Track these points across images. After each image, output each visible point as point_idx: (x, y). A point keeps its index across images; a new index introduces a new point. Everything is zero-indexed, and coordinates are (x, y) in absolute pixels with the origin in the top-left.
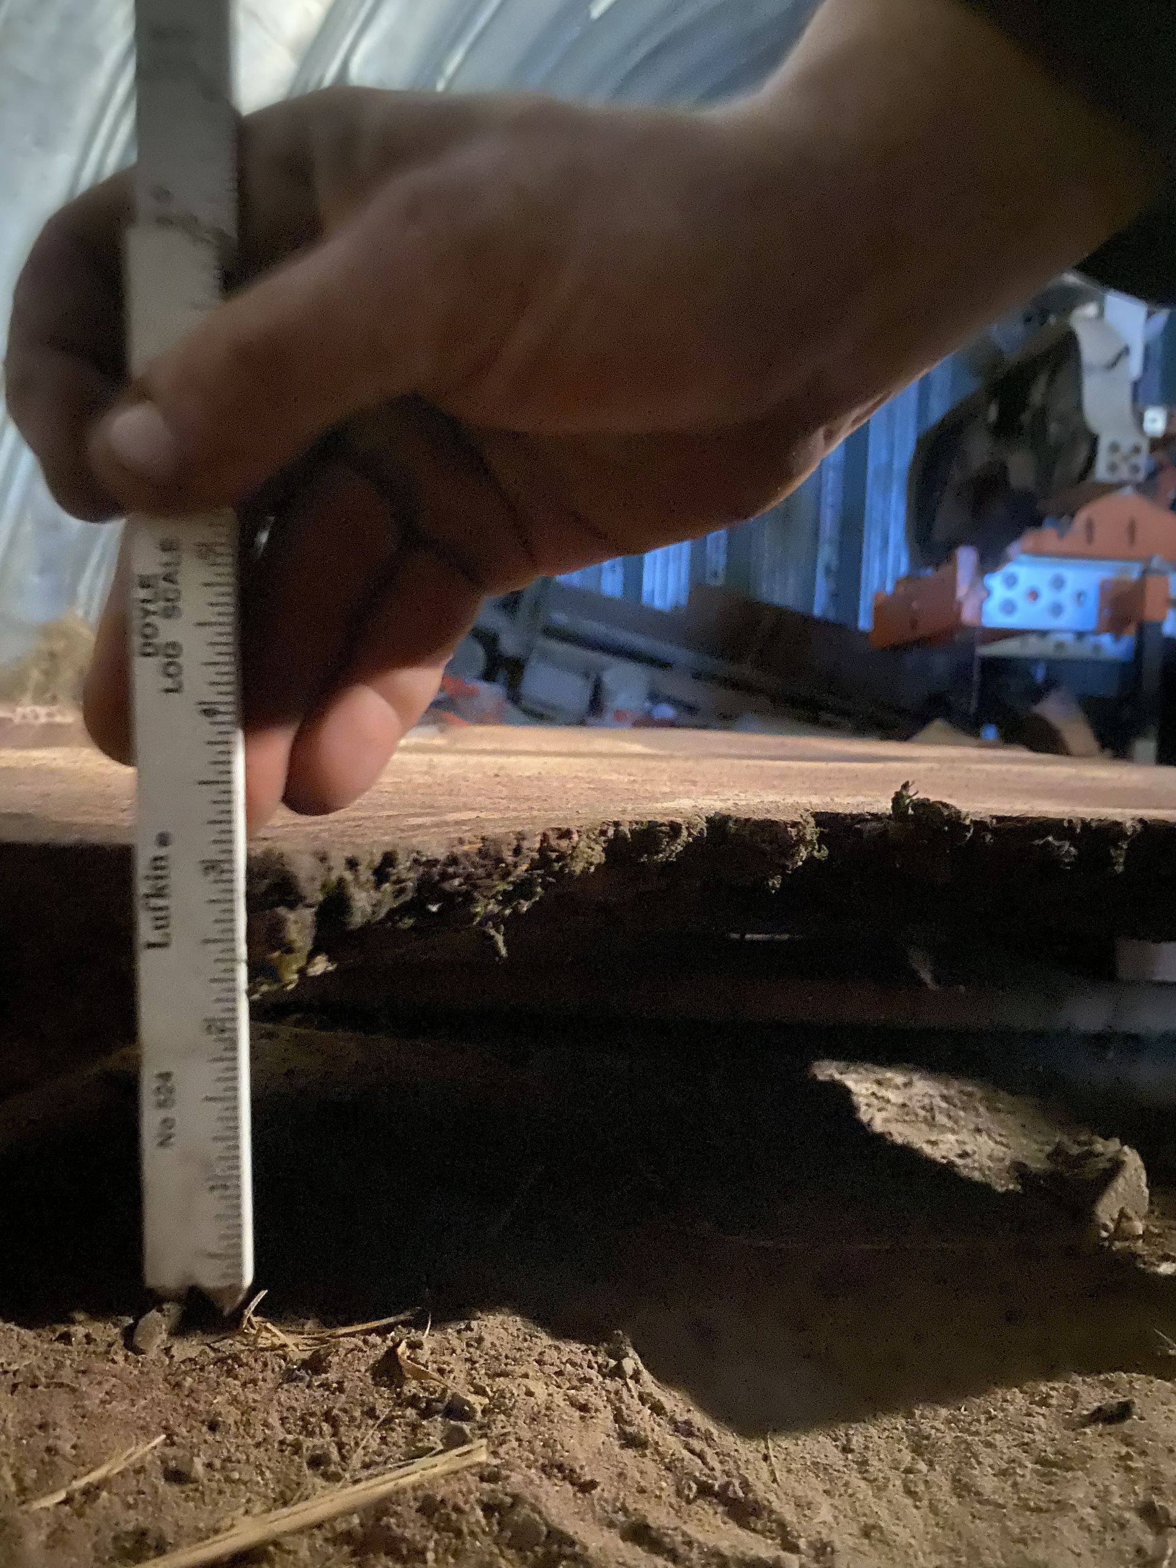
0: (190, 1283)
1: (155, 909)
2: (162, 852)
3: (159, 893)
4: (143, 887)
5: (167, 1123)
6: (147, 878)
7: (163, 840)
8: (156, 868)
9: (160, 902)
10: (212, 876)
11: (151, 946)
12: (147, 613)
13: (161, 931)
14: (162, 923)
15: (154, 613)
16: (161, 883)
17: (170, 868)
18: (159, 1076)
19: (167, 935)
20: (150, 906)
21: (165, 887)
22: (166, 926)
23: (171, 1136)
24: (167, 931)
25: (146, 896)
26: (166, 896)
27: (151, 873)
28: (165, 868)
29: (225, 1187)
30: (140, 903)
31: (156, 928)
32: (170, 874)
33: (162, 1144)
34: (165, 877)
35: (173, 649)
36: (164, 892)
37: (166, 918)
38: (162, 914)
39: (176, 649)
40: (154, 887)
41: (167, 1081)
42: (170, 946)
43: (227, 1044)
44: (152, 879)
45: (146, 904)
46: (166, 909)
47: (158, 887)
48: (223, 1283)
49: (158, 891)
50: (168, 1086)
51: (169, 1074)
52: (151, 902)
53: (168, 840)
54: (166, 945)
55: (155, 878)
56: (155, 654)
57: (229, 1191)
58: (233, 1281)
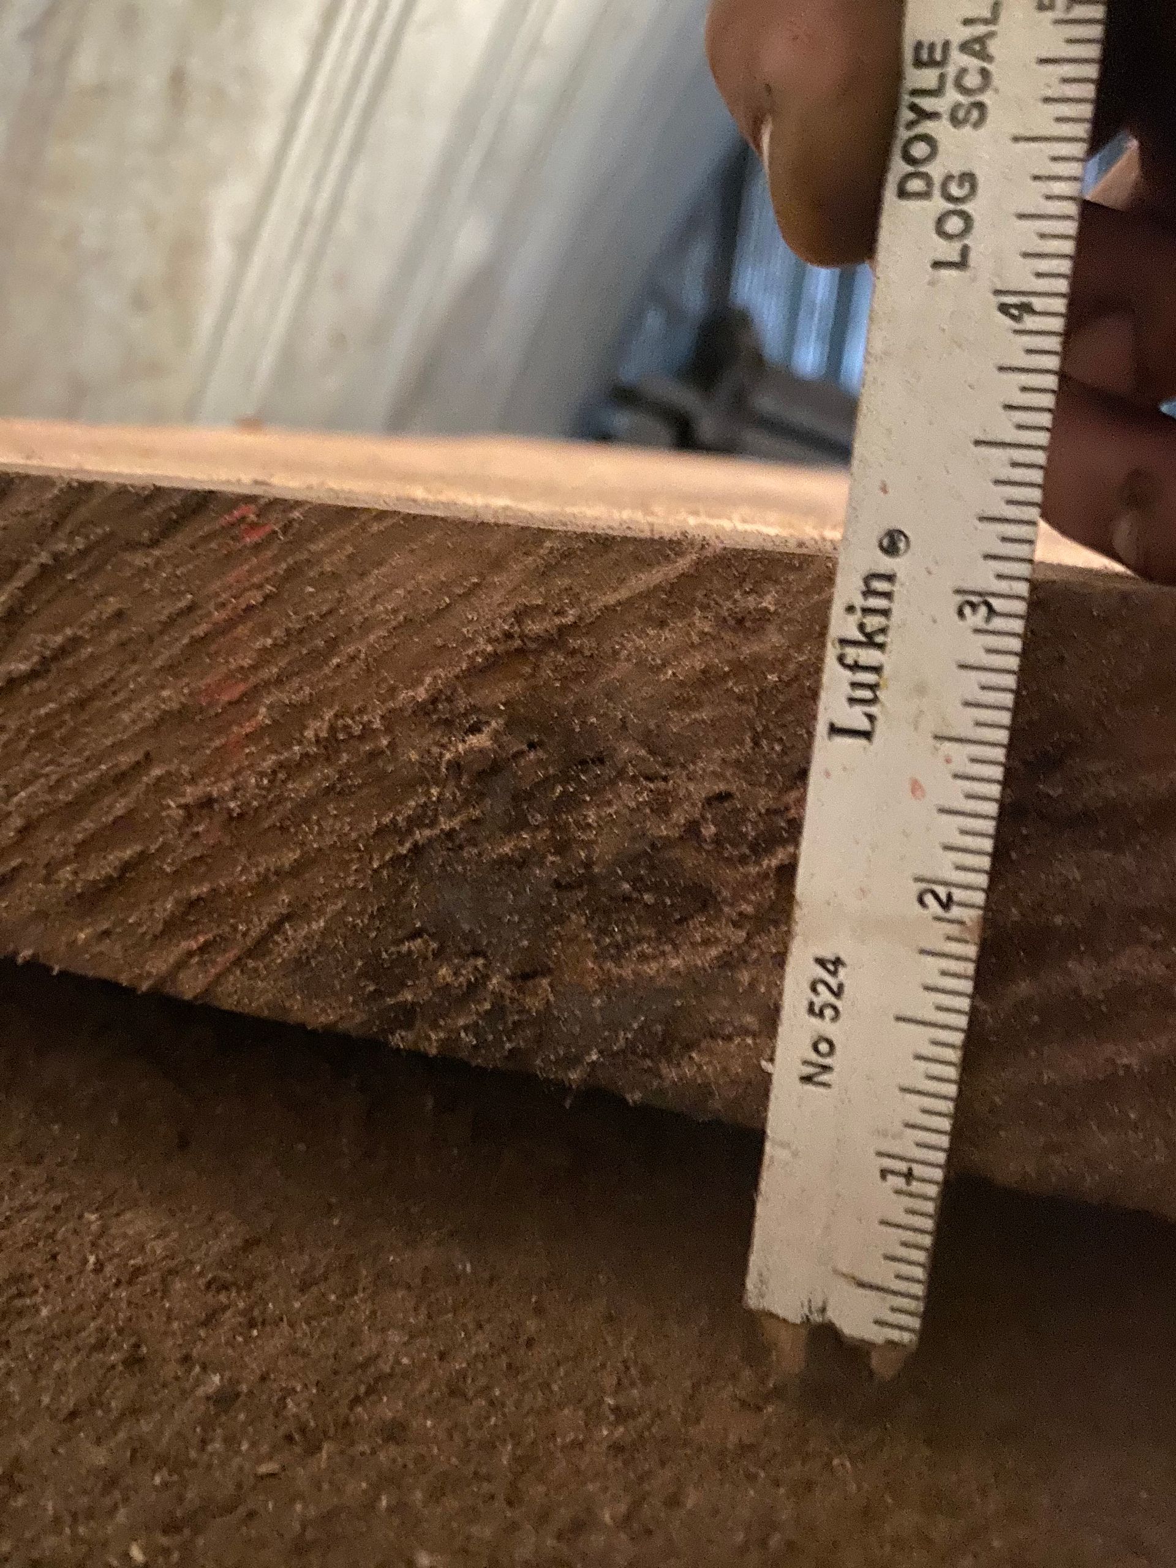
0: (817, 1318)
1: (855, 667)
2: (886, 564)
3: (870, 641)
4: (841, 625)
5: (823, 1045)
6: (850, 609)
7: (892, 544)
8: (869, 592)
9: (869, 656)
10: (976, 619)
11: (835, 730)
12: (925, 115)
13: (858, 709)
14: (866, 696)
15: (933, 116)
16: (873, 622)
17: (896, 596)
18: (821, 962)
19: (871, 718)
20: (849, 661)
21: (883, 631)
22: (874, 701)
23: (826, 1068)
24: (873, 710)
25: (844, 642)
26: (881, 646)
27: (859, 601)
28: (888, 595)
29: (909, 1176)
30: (831, 653)
31: (852, 701)
32: (896, 607)
33: (807, 1079)
34: (885, 613)
35: (961, 185)
36: (879, 639)
37: (872, 687)
38: (869, 678)
39: (967, 185)
40: (861, 627)
41: (834, 974)
42: (877, 737)
43: (954, 930)
44: (859, 613)
45: (841, 659)
46: (877, 670)
47: (869, 629)
48: (877, 1335)
49: (869, 636)
50: (833, 982)
51: (838, 962)
52: (852, 654)
53: (902, 545)
54: (867, 735)
55: (866, 611)
56: (925, 195)
57: (916, 1186)
58: (895, 1335)
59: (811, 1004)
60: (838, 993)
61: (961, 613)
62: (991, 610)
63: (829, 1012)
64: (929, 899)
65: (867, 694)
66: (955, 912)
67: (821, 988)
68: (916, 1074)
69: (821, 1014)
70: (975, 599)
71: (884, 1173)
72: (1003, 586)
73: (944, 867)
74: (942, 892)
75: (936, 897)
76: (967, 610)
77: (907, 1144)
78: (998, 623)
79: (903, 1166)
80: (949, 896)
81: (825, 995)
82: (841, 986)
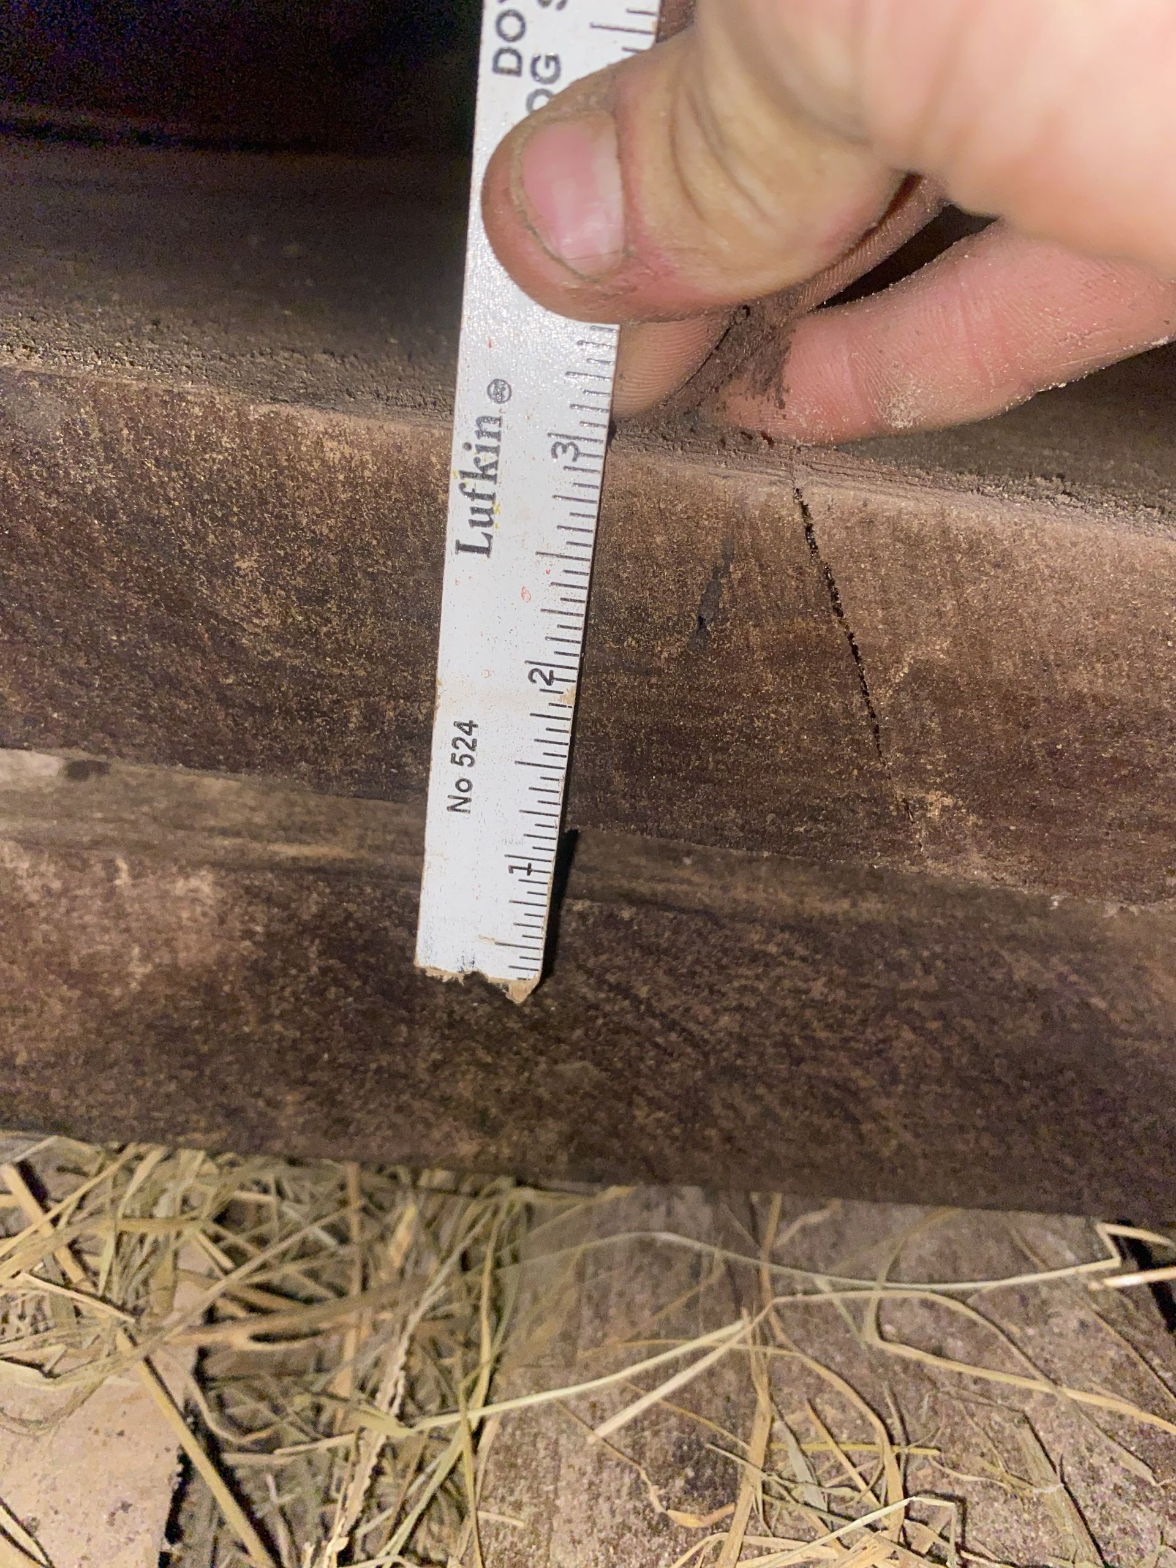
0: (469, 969)
1: (473, 495)
2: (492, 409)
3: (485, 473)
4: (461, 460)
5: (464, 785)
6: (468, 446)
7: (499, 390)
8: (480, 434)
9: (483, 487)
10: (566, 458)
11: (461, 547)
13: (478, 530)
14: (484, 519)
16: (487, 458)
17: (503, 436)
18: (459, 725)
19: (489, 537)
20: (468, 489)
21: (494, 465)
22: (490, 523)
23: (466, 800)
24: (487, 530)
25: (464, 474)
26: (494, 478)
27: (474, 441)
28: (497, 436)
29: (529, 870)
30: (455, 481)
31: (473, 523)
32: (504, 445)
33: (453, 808)
34: (496, 450)
35: (547, 65)
36: (491, 472)
37: (489, 512)
38: (485, 504)
39: (552, 64)
40: (477, 461)
41: (469, 733)
42: (493, 553)
43: (556, 698)
44: (474, 449)
45: (462, 486)
46: (492, 497)
47: (482, 464)
48: (511, 976)
49: (483, 469)
50: (469, 739)
51: (471, 725)
52: (471, 484)
53: (506, 393)
54: (486, 551)
55: (482, 449)
56: (517, 72)
57: (534, 876)
58: (523, 974)
59: (454, 756)
60: (472, 748)
61: (554, 454)
62: (577, 454)
63: (467, 761)
64: (536, 676)
65: (484, 518)
66: (556, 686)
67: (459, 743)
68: (532, 801)
69: (461, 763)
70: (565, 441)
71: (512, 869)
72: (585, 431)
73: (547, 653)
74: (546, 671)
75: (541, 673)
76: (559, 450)
77: (526, 848)
78: (582, 462)
79: (525, 864)
80: (551, 673)
81: (463, 750)
82: (474, 741)
